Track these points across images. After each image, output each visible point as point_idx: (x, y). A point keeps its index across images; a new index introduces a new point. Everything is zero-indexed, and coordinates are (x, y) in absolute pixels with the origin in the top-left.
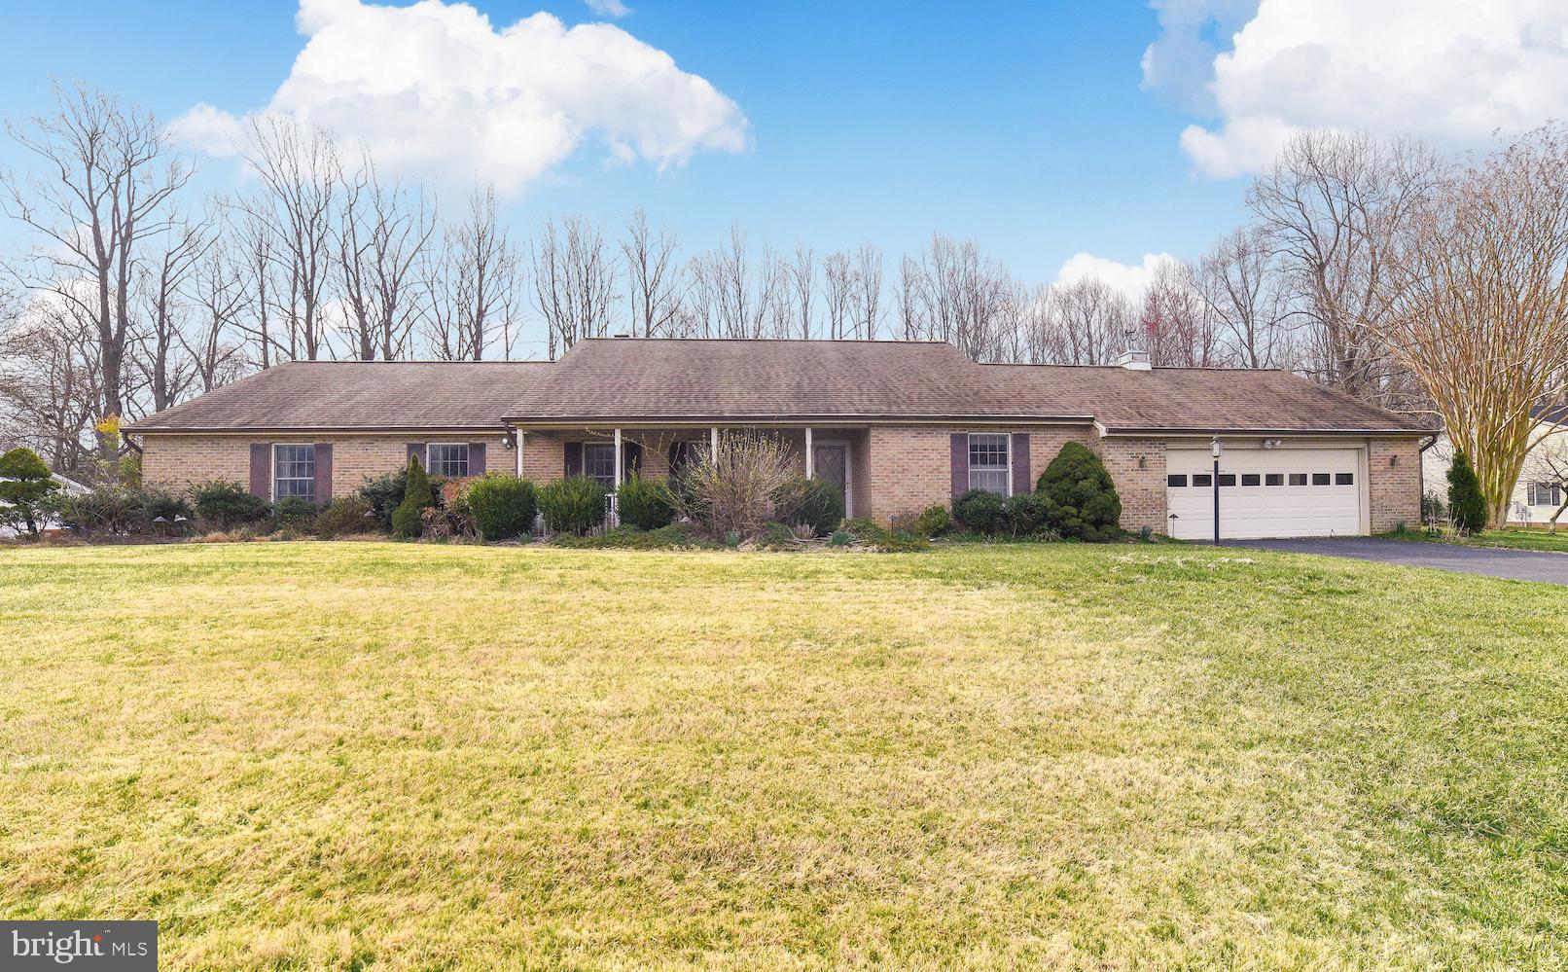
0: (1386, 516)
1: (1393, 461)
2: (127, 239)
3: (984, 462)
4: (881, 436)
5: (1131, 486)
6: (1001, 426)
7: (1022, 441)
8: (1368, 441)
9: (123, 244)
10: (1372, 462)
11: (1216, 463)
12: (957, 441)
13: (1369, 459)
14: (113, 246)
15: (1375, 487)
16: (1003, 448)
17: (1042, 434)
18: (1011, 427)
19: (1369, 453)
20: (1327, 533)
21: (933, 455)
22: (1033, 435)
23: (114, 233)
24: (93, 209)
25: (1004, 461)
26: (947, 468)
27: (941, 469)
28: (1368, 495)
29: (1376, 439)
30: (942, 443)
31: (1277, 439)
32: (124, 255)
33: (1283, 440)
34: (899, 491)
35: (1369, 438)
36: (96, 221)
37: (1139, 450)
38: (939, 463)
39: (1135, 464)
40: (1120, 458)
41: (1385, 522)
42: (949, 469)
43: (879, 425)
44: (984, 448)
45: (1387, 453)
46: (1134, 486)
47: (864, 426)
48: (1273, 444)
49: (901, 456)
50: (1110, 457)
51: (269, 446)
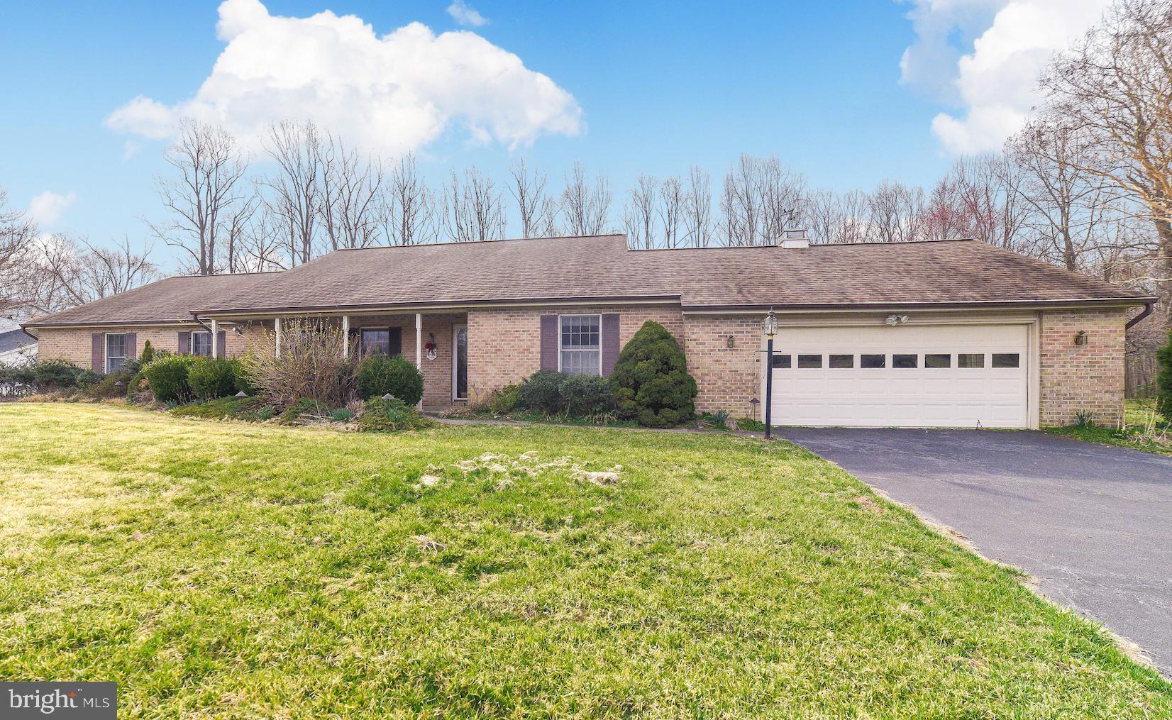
0: (1064, 406)
1: (1079, 339)
2: (215, 210)
3: (576, 343)
4: (477, 320)
5: (717, 368)
6: (591, 307)
7: (612, 321)
8: (1039, 314)
9: (213, 214)
10: (1044, 340)
11: (770, 342)
12: (547, 324)
13: (1041, 337)
14: (207, 215)
15: (1049, 370)
16: (595, 329)
17: (632, 314)
18: (601, 307)
19: (1041, 330)
20: (972, 424)
21: (524, 336)
22: (623, 316)
23: (207, 208)
24: (198, 194)
25: (595, 341)
26: (537, 349)
27: (532, 350)
28: (1038, 379)
29: (1051, 312)
30: (533, 324)
31: (903, 314)
32: (213, 221)
33: (911, 315)
34: (491, 370)
35: (1039, 310)
36: (199, 202)
37: (727, 328)
38: (529, 344)
39: (723, 343)
40: (705, 337)
41: (1064, 414)
42: (539, 349)
43: (475, 310)
44: (576, 329)
45: (1068, 328)
46: (722, 367)
47: (462, 311)
48: (898, 319)
49: (494, 338)
50: (694, 337)
51: (103, 335)
